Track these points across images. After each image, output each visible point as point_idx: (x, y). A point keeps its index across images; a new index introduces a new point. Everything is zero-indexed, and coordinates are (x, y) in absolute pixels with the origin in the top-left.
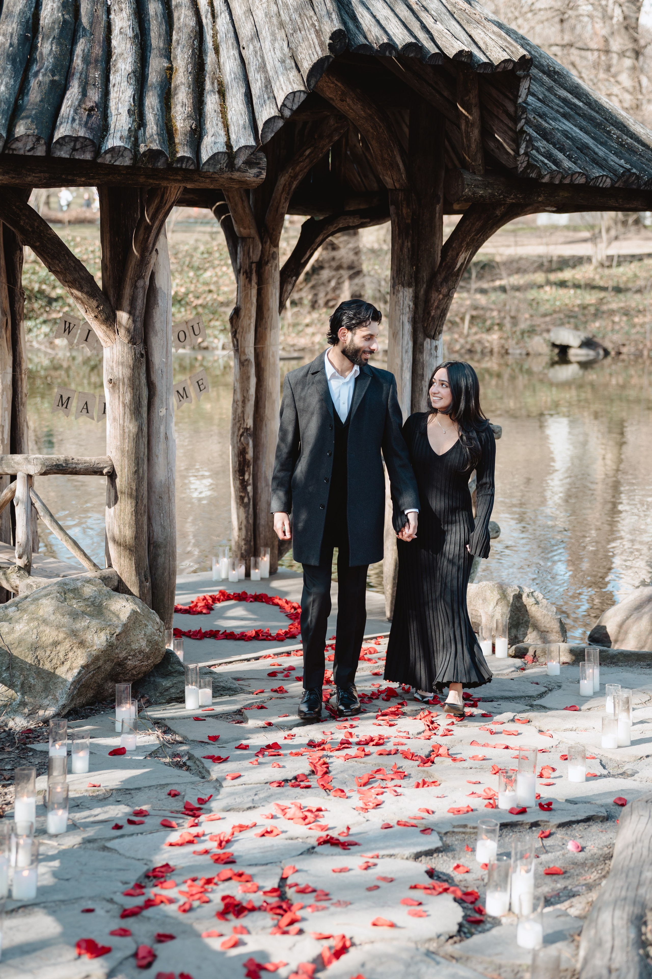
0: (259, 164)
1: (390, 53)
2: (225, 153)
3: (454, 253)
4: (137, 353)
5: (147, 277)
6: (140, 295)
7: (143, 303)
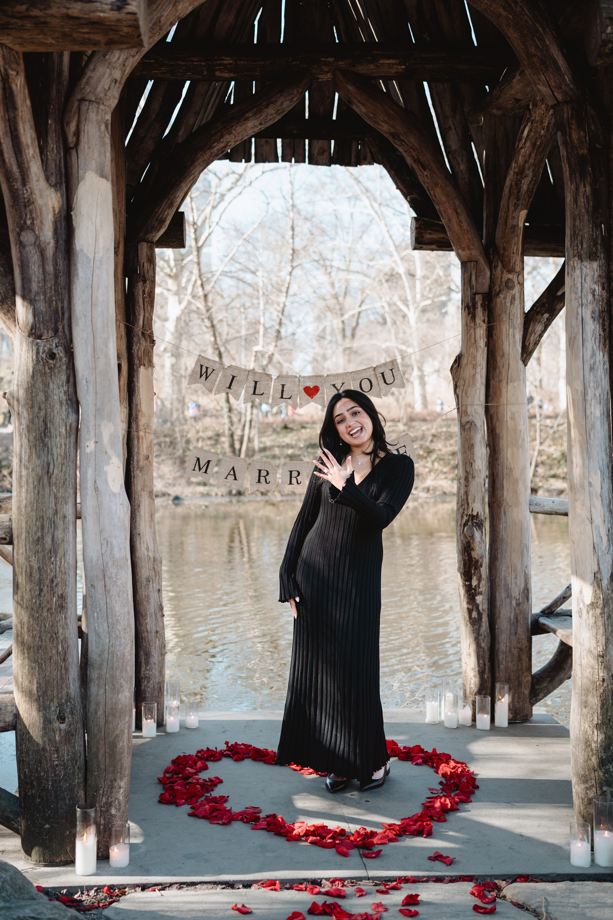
4: (41, 350)
5: (41, 229)
6: (34, 258)
7: (44, 272)
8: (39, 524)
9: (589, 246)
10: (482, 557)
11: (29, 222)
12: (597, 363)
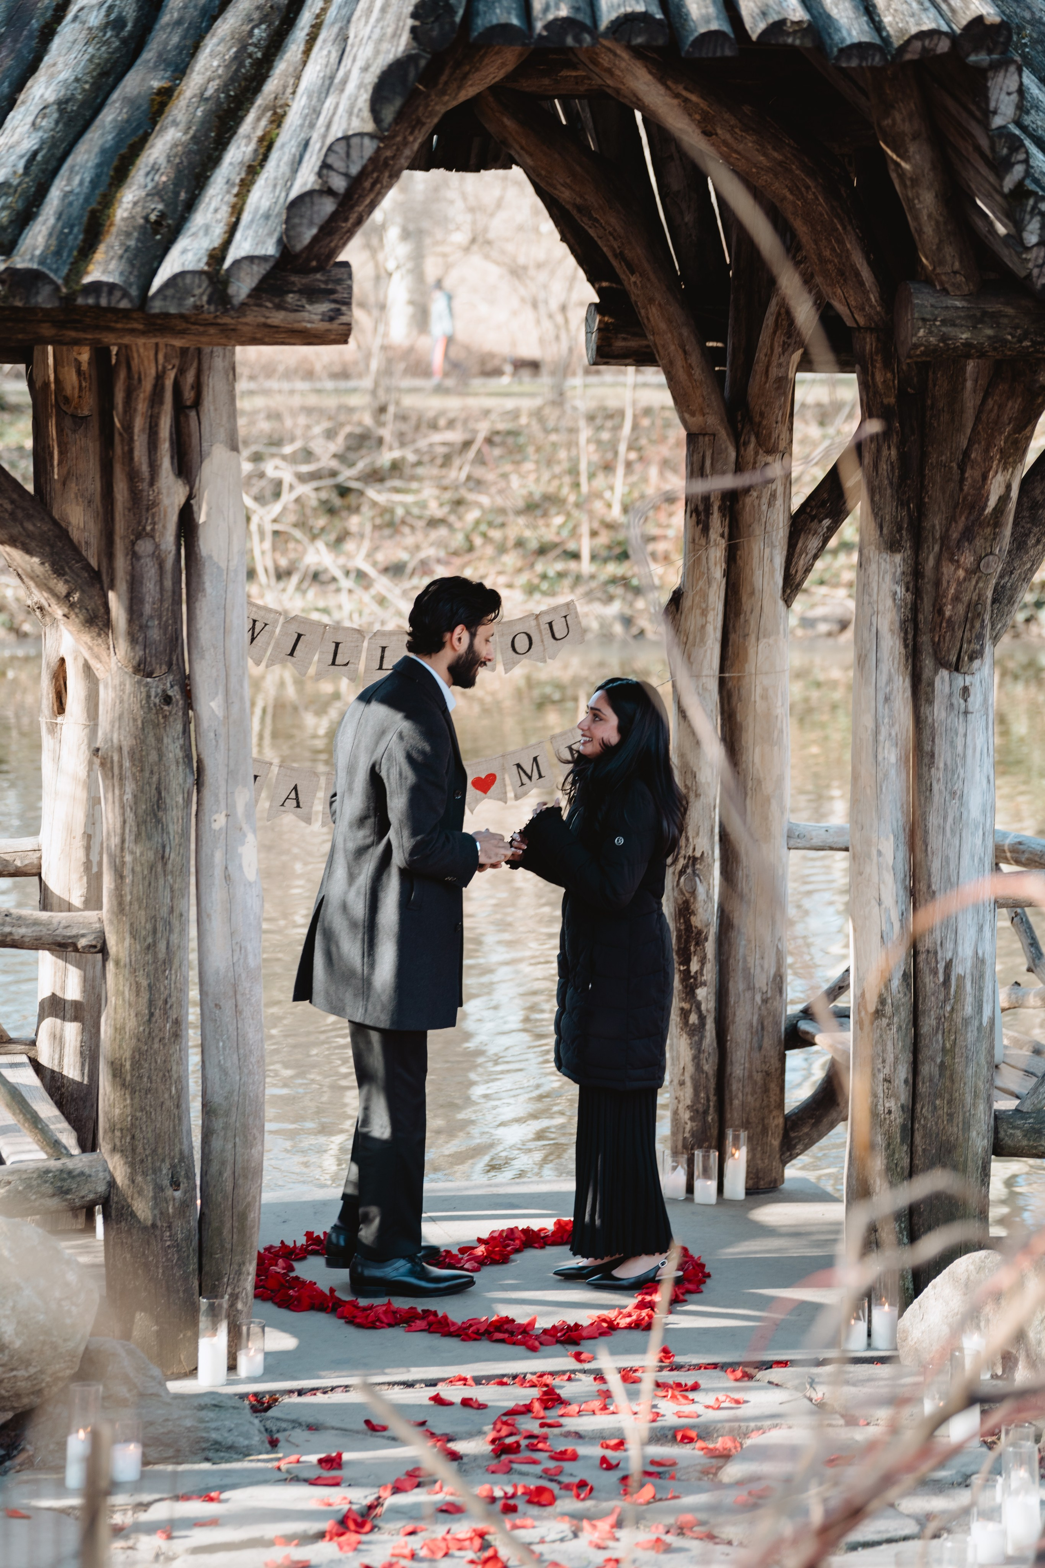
0: (333, 292)
1: (578, 39)
2: (201, 273)
3: (977, 474)
4: (153, 694)
5: (162, 534)
6: (150, 571)
7: (162, 589)
8: (149, 926)
9: (891, 533)
10: (708, 925)
11: (148, 528)
12: (895, 692)
